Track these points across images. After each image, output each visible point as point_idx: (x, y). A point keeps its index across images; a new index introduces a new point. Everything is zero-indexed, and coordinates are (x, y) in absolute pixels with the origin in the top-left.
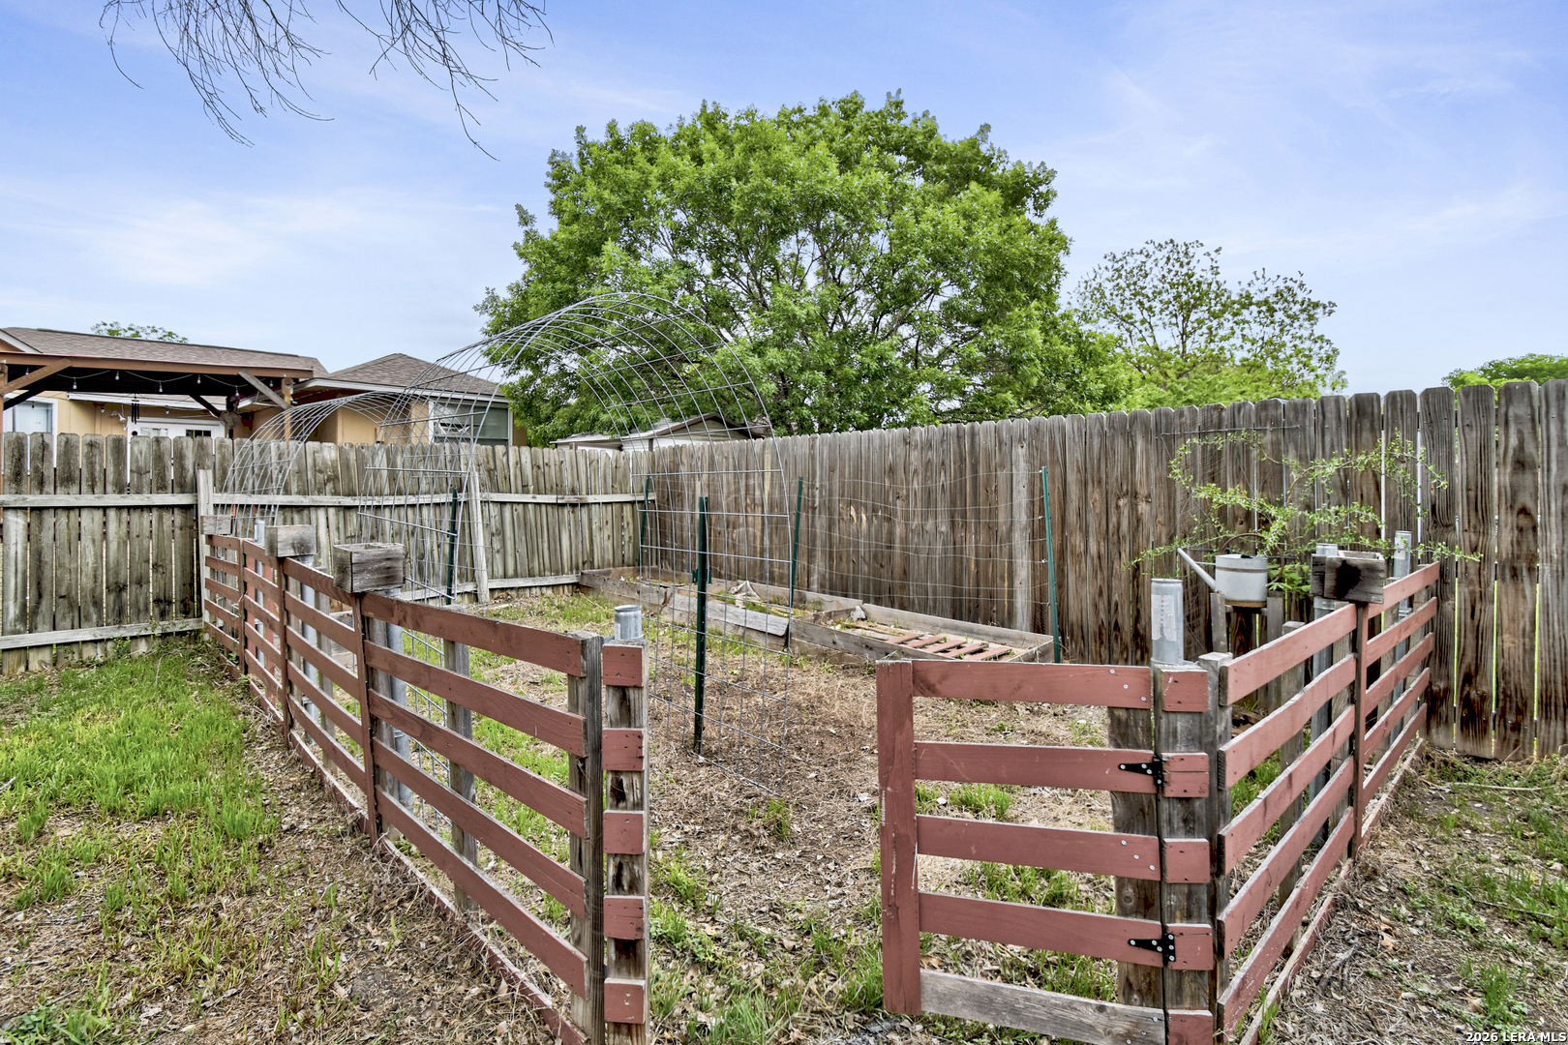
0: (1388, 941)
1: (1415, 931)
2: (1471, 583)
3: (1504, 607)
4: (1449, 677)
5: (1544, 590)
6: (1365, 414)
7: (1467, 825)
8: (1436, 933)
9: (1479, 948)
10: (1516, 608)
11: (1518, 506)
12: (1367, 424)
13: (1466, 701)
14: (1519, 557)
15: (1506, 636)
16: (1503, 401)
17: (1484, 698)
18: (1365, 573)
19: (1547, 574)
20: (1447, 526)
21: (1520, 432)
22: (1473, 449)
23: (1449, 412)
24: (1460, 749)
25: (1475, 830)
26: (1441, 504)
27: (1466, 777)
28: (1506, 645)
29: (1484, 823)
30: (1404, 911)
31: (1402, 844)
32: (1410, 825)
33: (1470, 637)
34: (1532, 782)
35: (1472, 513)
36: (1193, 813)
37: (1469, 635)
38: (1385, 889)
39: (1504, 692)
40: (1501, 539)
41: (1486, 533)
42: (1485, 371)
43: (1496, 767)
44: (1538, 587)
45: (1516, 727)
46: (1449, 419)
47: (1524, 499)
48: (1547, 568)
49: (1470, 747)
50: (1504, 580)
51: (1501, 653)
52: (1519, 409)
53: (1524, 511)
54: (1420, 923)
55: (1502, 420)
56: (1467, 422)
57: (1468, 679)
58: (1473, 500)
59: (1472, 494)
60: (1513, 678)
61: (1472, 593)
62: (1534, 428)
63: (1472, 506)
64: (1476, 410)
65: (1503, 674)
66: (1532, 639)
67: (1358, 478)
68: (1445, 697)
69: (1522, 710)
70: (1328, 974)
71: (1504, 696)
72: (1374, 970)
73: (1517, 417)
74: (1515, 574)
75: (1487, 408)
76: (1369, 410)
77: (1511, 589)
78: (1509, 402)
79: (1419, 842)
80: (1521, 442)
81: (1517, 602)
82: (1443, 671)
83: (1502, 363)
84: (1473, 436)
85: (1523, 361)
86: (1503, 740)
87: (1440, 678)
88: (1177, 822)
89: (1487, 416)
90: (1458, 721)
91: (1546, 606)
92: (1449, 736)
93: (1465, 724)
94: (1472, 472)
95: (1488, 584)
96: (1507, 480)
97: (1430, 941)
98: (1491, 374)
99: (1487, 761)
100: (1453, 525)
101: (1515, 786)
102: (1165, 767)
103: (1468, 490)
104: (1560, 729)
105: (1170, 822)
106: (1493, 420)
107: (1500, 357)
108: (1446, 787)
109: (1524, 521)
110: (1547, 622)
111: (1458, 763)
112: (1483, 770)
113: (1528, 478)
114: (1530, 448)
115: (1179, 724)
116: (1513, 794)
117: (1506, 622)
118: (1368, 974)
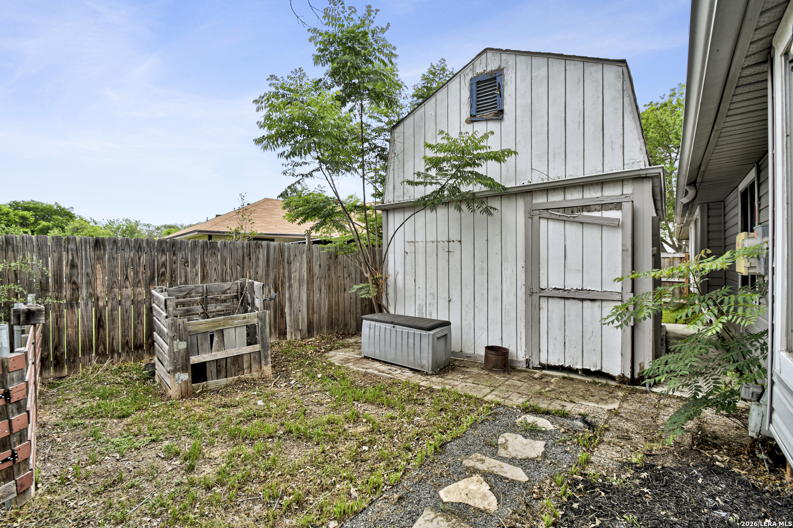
0: (59, 440)
1: (65, 434)
2: (56, 311)
3: (68, 319)
4: (49, 350)
5: (82, 310)
6: (9, 243)
7: (66, 399)
8: (71, 431)
9: (85, 428)
10: (72, 318)
11: (72, 281)
12: (10, 248)
13: (55, 357)
14: (73, 299)
15: (69, 329)
16: (66, 243)
17: (63, 354)
18: (37, 313)
19: (83, 305)
20: (46, 290)
21: (72, 254)
22: (56, 260)
23: (47, 245)
24: (54, 376)
25: (69, 400)
26: (44, 281)
27: (59, 385)
28: (69, 333)
29: (72, 396)
30: (59, 430)
31: (48, 413)
32: (47, 407)
33: (56, 334)
34: (82, 378)
35: (56, 285)
36: (20, 406)
37: (56, 332)
38: (50, 427)
39: (69, 350)
40: (67, 292)
41: (61, 292)
42: (11, 205)
43: (68, 378)
44: (80, 309)
45: (74, 362)
46: (46, 248)
47: (74, 278)
48: (82, 302)
49: (58, 375)
50: (68, 309)
51: (68, 336)
52: (72, 246)
53: (74, 283)
54: (66, 431)
55: (66, 249)
56: (53, 250)
57: (56, 349)
58: (56, 280)
59: (56, 277)
60: (72, 345)
61: (57, 315)
62: (77, 253)
63: (56, 282)
64: (57, 245)
65: (68, 343)
66: (78, 328)
67: (7, 272)
68: (47, 358)
69: (76, 354)
70: (46, 456)
71: (69, 351)
72: (60, 448)
73: (71, 249)
74: (72, 306)
75: (61, 245)
76: (11, 242)
77: (70, 312)
78: (68, 243)
79: (53, 410)
80: (73, 258)
81: (73, 316)
82: (46, 348)
83: (19, 203)
84: (56, 255)
85: (29, 203)
86: (70, 368)
87: (45, 351)
88: (15, 411)
89: (61, 248)
90: (53, 365)
91: (82, 316)
92: (49, 373)
93: (55, 366)
94: (55, 269)
95: (62, 311)
96: (68, 272)
97: (70, 433)
98: (14, 207)
99: (64, 377)
100: (49, 290)
101: (76, 382)
102: (11, 392)
103: (54, 276)
104: (88, 358)
105: (12, 412)
106: (63, 250)
107: (19, 200)
108: (55, 390)
109: (74, 287)
110: (83, 321)
111: (54, 382)
112: (64, 380)
113: (75, 271)
114: (76, 260)
115: (14, 376)
116: (77, 384)
117: (69, 324)
118: (58, 450)
